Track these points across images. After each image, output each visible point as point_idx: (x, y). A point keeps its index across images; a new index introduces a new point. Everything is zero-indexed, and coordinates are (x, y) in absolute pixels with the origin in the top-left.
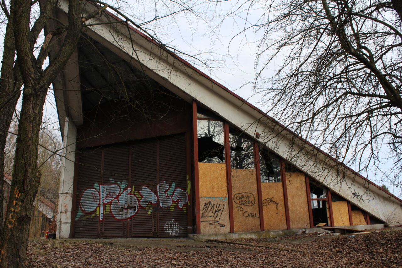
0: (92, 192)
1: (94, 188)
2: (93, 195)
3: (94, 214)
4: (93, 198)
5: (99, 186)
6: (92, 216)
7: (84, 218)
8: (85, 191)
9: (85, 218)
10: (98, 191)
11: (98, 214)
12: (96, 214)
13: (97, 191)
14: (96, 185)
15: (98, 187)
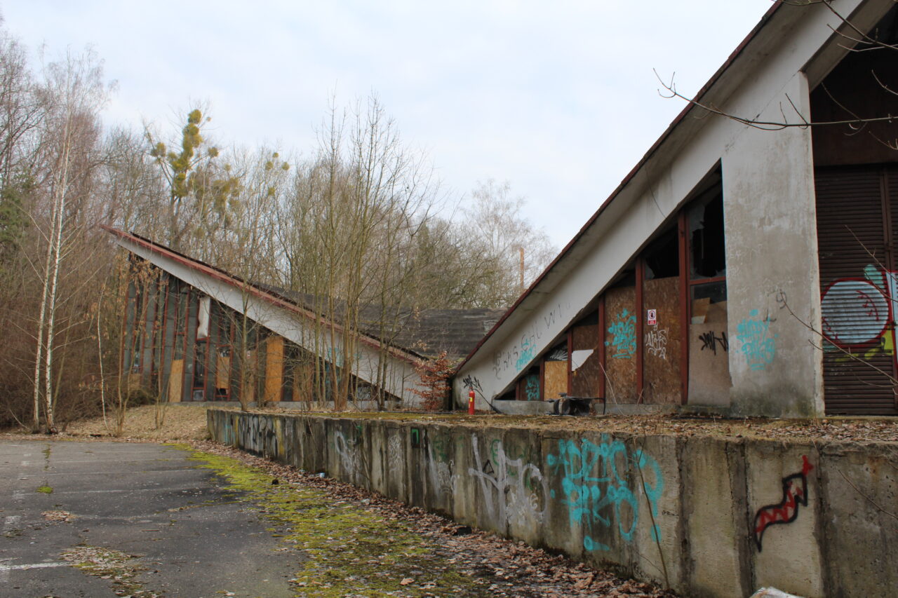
0: (857, 290)
1: (865, 280)
2: (862, 298)
3: (874, 350)
4: (865, 307)
5: (884, 275)
6: (866, 355)
7: (837, 360)
8: (832, 285)
9: (842, 360)
10: (883, 287)
11: (890, 351)
12: (882, 350)
13: (877, 288)
14: (870, 270)
15: (881, 278)
